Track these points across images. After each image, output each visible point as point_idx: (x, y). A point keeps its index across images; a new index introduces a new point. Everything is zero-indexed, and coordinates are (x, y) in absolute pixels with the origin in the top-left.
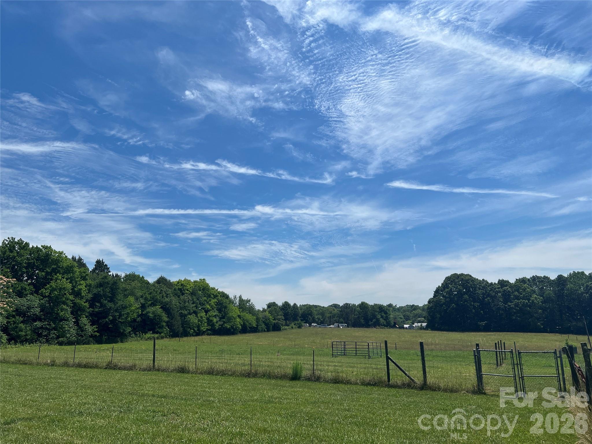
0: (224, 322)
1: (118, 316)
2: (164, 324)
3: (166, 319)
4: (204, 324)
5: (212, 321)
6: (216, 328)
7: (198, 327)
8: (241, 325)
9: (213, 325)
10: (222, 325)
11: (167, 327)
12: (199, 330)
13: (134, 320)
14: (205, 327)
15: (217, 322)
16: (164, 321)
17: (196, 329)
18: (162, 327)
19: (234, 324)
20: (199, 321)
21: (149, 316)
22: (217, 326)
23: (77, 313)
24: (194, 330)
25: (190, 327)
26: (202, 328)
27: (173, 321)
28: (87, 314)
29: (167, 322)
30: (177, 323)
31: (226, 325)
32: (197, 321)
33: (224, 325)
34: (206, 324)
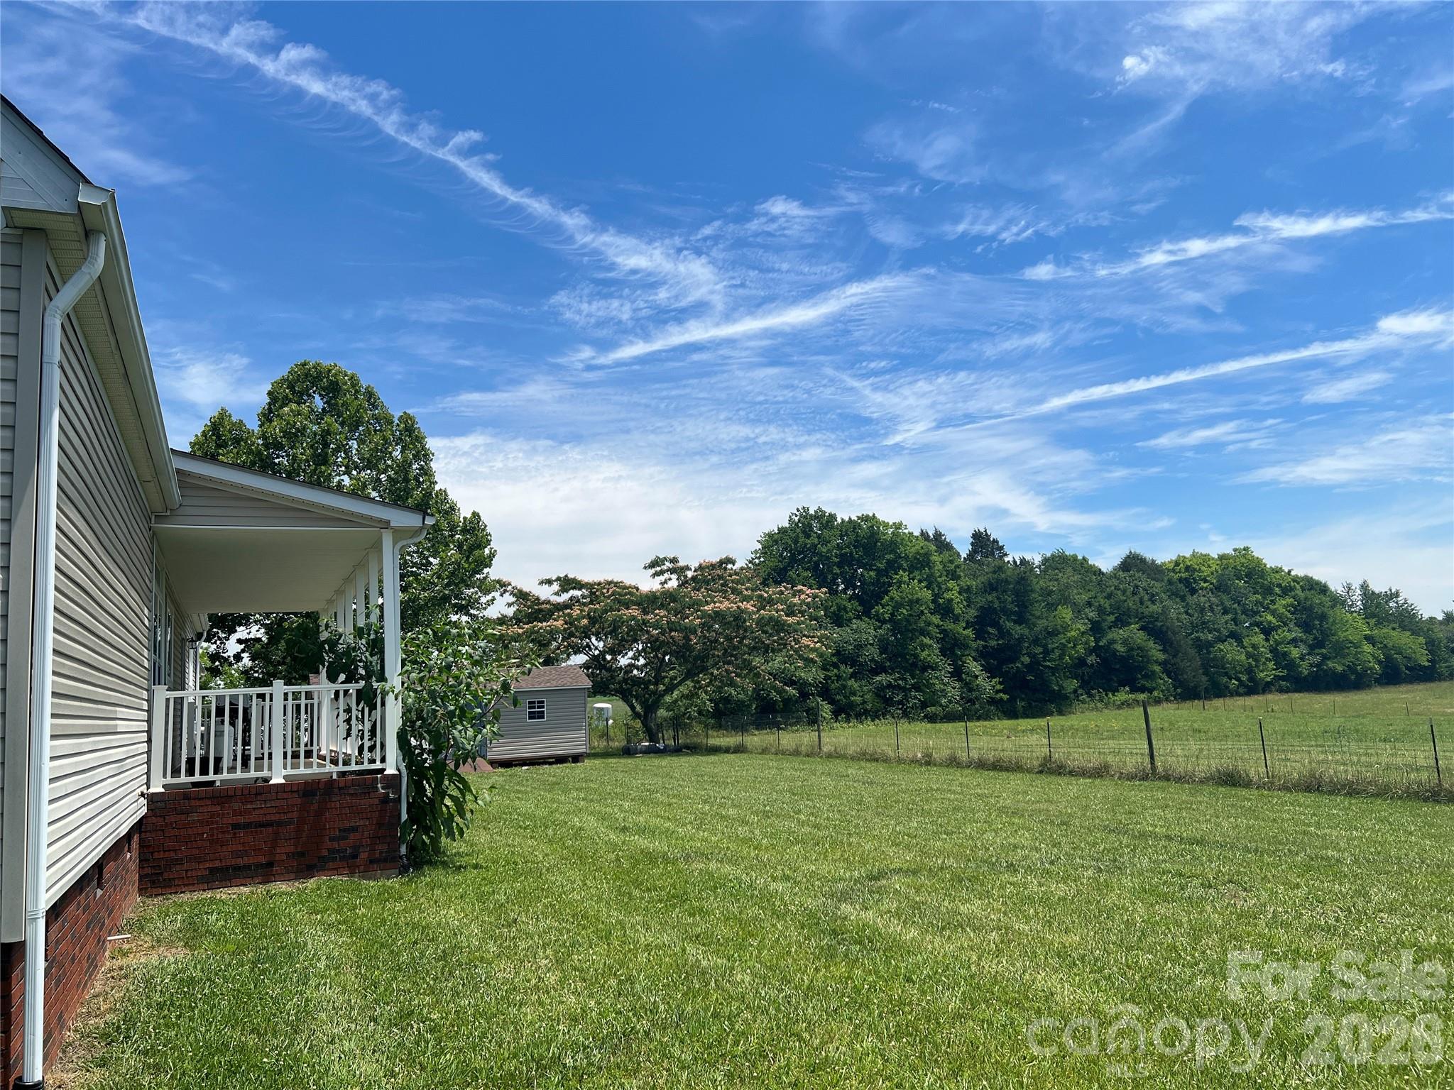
0: (1325, 658)
1: (1041, 653)
2: (1157, 668)
3: (1161, 657)
4: (1264, 663)
5: (1285, 654)
6: (1301, 672)
7: (1250, 671)
8: (1380, 662)
9: (1291, 665)
10: (1318, 665)
11: (1164, 676)
12: (1252, 679)
13: (1081, 662)
14: (1267, 673)
15: (1302, 658)
16: (1156, 662)
17: (1244, 678)
18: (1151, 676)
19: (1357, 659)
20: (1249, 656)
21: (1115, 651)
22: (1304, 669)
23: (953, 653)
24: (1238, 679)
25: (1226, 674)
26: (1261, 674)
27: (1178, 660)
28: (974, 654)
29: (1164, 664)
30: (1191, 665)
31: (1330, 664)
32: (1243, 657)
33: (1327, 665)
34: (1271, 665)
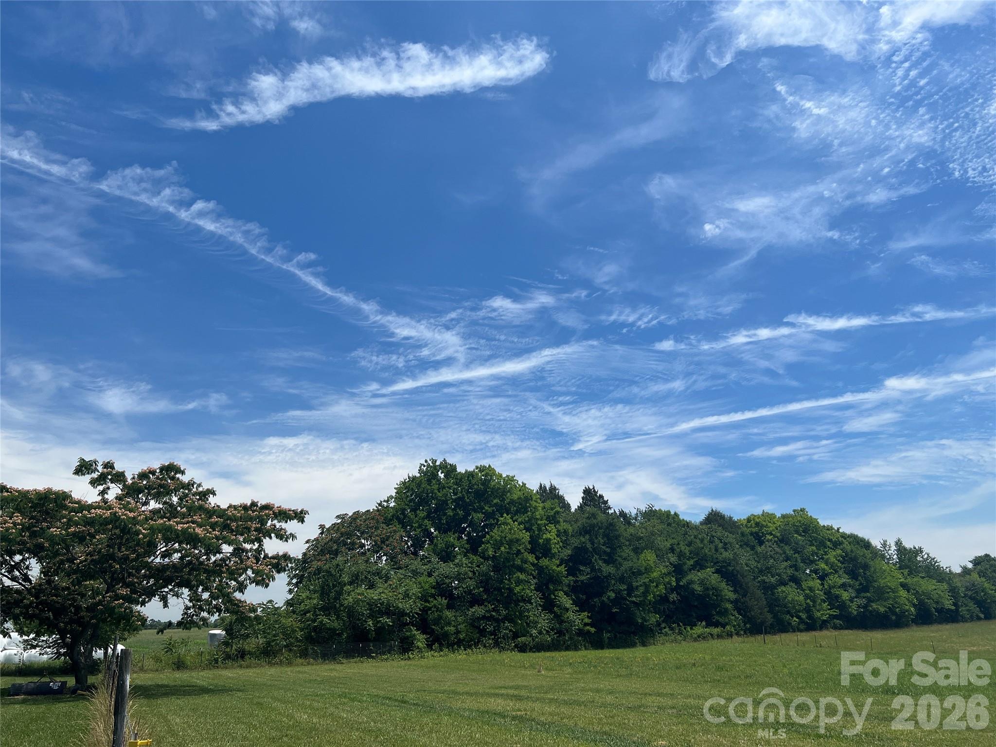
0: (870, 600)
1: (625, 590)
2: (729, 606)
3: (732, 596)
4: (820, 604)
5: (837, 597)
6: (851, 613)
7: (808, 610)
8: (914, 605)
9: (843, 606)
10: (865, 607)
11: (735, 613)
12: (810, 617)
13: (664, 599)
14: (823, 612)
15: (851, 600)
16: (729, 600)
17: (804, 616)
18: (724, 613)
19: (896, 603)
20: (807, 597)
21: (693, 590)
22: (854, 609)
23: (548, 588)
24: (799, 617)
25: (788, 612)
26: (819, 614)
27: (747, 599)
28: (566, 589)
29: (735, 602)
30: (758, 604)
31: (874, 606)
32: (802, 598)
33: (871, 606)
34: (825, 605)
